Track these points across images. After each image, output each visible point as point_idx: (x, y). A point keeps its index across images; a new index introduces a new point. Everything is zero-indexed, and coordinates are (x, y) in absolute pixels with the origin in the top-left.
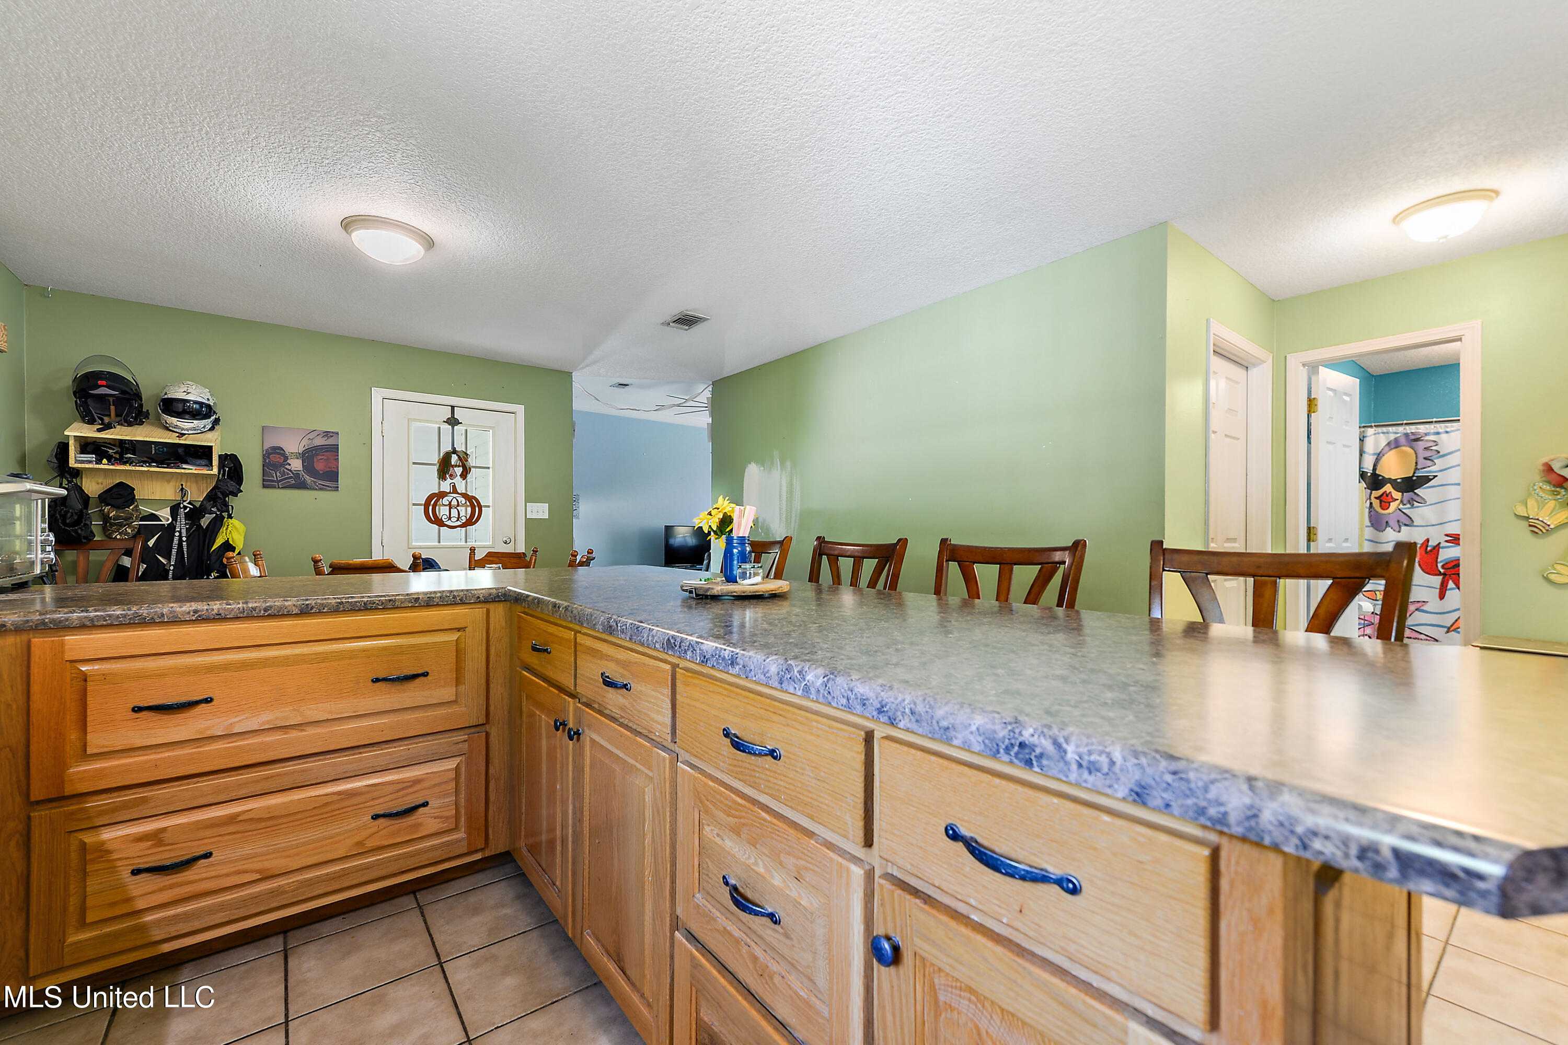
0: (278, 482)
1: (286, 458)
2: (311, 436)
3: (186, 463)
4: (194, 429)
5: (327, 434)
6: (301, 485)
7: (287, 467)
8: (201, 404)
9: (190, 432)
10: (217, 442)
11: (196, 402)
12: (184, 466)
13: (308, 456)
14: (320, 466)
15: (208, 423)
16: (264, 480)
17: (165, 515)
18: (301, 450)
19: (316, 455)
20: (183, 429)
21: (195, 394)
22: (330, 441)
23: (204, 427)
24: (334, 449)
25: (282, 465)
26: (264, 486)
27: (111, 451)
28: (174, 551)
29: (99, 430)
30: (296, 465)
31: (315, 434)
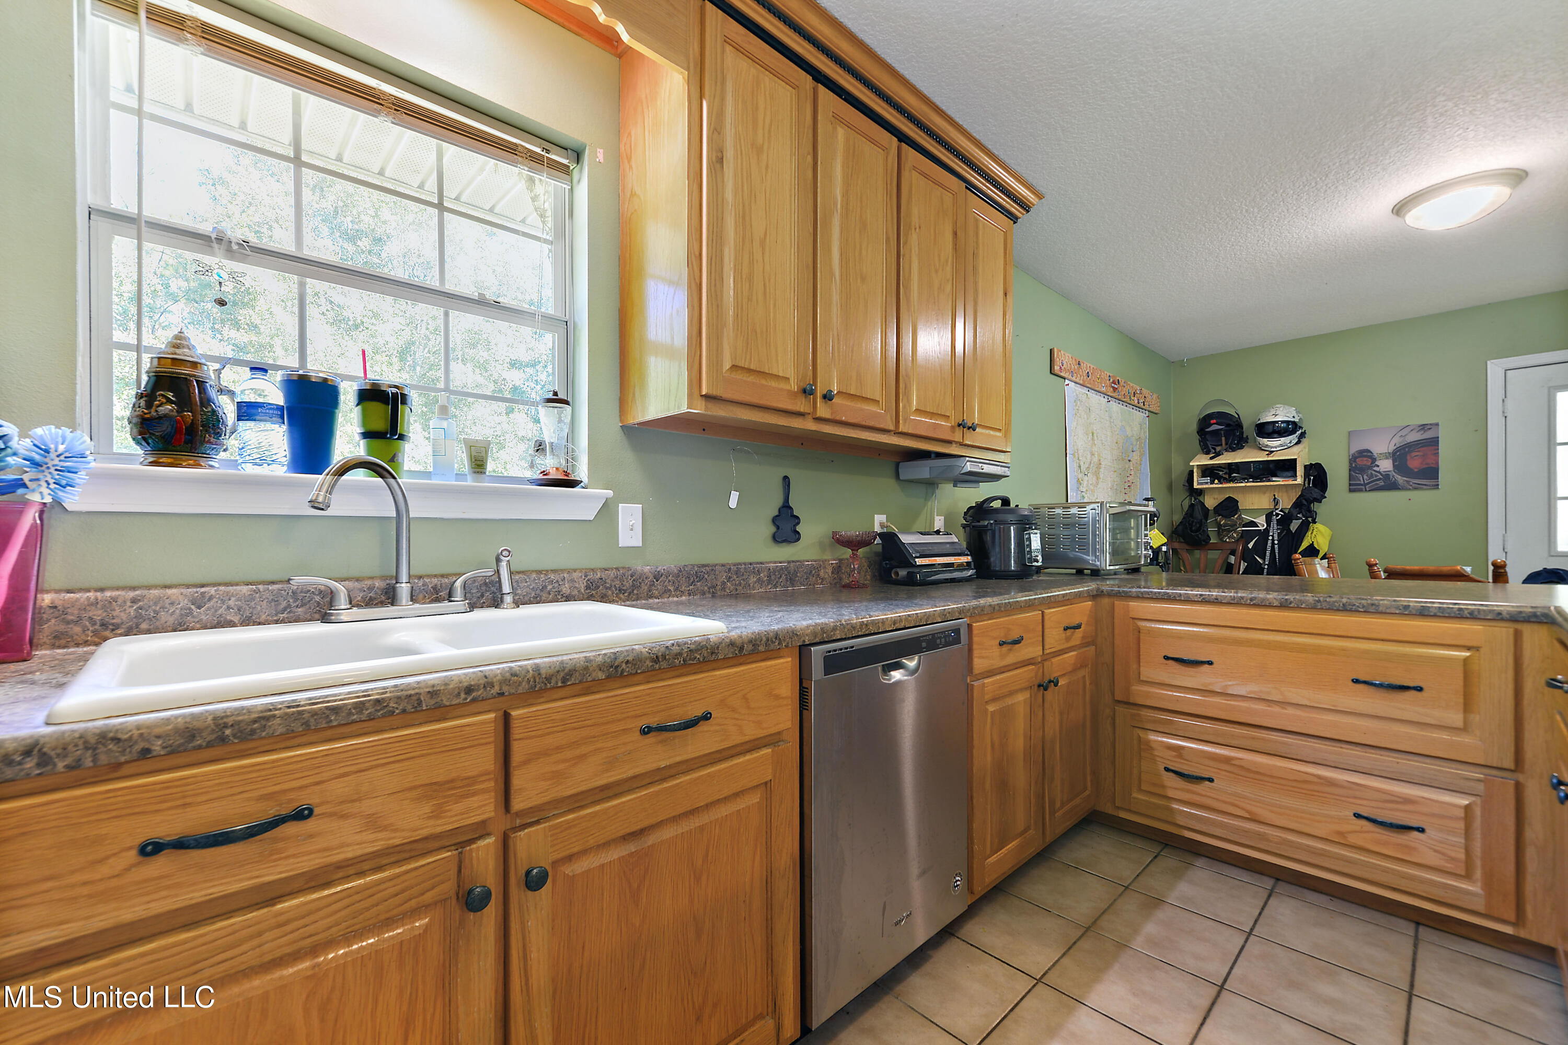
0: (1365, 485)
1: (1374, 460)
2: (1403, 433)
3: (1276, 476)
4: (1281, 445)
5: (1423, 427)
6: (1389, 485)
7: (1375, 468)
8: (1288, 422)
9: (1278, 449)
10: (1302, 455)
11: (1283, 422)
12: (1274, 479)
13: (1400, 456)
14: (1414, 463)
15: (1293, 438)
16: (1350, 485)
17: (1261, 521)
18: (1392, 448)
19: (1409, 452)
20: (1272, 447)
21: (1281, 414)
22: (1428, 435)
23: (1290, 443)
24: (1434, 442)
25: (1370, 468)
26: (1351, 491)
27: (1221, 473)
28: (1268, 553)
29: (1211, 458)
30: (1385, 465)
31: (1408, 429)
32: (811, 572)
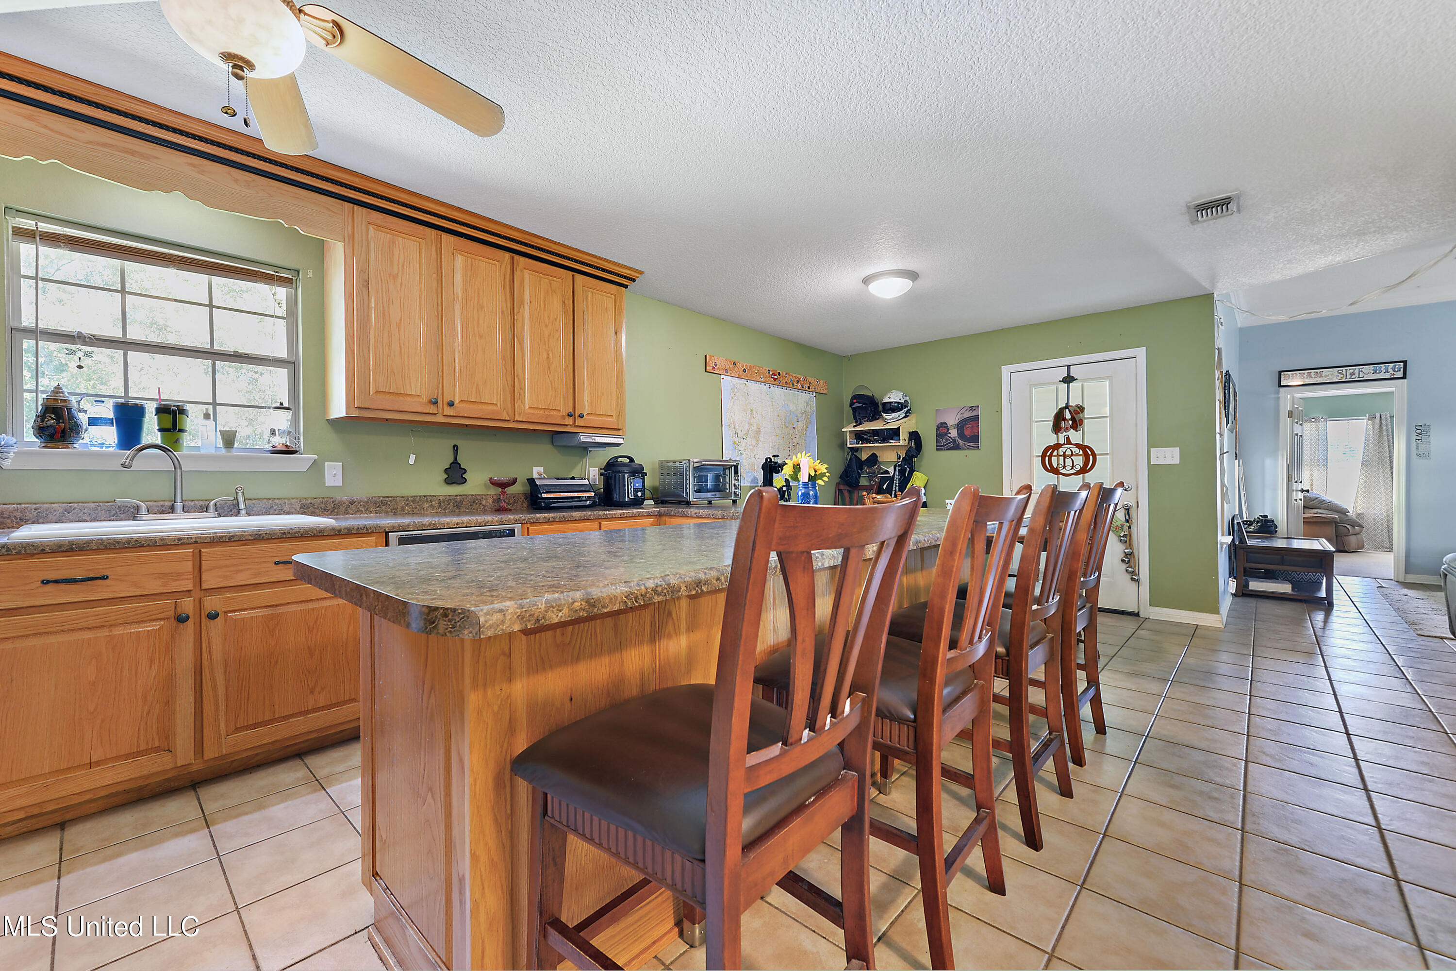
0: (944, 446)
1: (948, 429)
2: (962, 412)
3: (892, 439)
4: (893, 418)
5: (972, 408)
6: (957, 447)
7: (949, 435)
8: (898, 403)
9: (892, 421)
10: (906, 426)
11: (895, 402)
12: (891, 441)
13: (961, 426)
14: (967, 432)
15: (902, 414)
16: (937, 446)
17: (891, 470)
18: (957, 422)
19: (966, 424)
20: (888, 420)
21: (894, 397)
22: (974, 413)
23: (899, 416)
24: (976, 418)
25: (946, 435)
26: (937, 450)
27: (865, 436)
28: (893, 492)
29: (854, 426)
30: (954, 433)
31: (965, 409)
32: (474, 501)
